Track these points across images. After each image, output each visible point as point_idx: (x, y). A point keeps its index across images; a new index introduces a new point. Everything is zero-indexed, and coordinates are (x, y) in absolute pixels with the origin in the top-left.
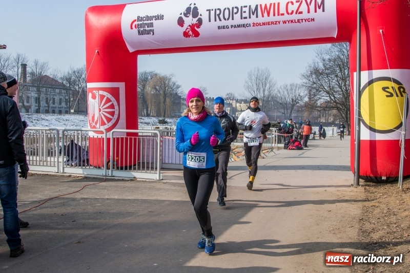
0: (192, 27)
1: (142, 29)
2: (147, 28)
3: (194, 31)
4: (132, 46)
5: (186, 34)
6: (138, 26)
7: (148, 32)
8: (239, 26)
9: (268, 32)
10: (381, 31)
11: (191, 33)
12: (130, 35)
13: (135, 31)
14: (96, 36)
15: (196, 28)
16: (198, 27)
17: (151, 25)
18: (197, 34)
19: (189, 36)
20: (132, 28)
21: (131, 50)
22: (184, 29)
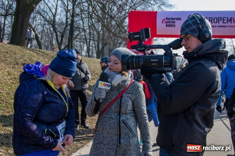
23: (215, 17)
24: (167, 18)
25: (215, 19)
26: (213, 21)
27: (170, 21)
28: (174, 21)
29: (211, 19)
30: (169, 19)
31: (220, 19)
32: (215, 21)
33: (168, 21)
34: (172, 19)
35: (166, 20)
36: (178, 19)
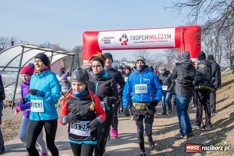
0: (125, 42)
1: (106, 42)
2: (108, 41)
3: (125, 43)
4: (102, 48)
5: (122, 44)
6: (104, 40)
7: (108, 43)
8: (141, 42)
9: (152, 45)
10: (189, 46)
11: (124, 44)
12: (101, 44)
13: (103, 42)
14: (88, 44)
15: (126, 42)
16: (127, 42)
17: (110, 40)
18: (126, 44)
19: (123, 45)
20: (102, 41)
21: (101, 49)
22: (121, 42)
23: (137, 35)
24: (105, 37)
25: (137, 37)
26: (135, 38)
27: (107, 39)
28: (110, 39)
29: (134, 37)
30: (106, 38)
31: (140, 37)
32: (137, 39)
33: (105, 39)
34: (108, 38)
35: (104, 39)
36: (112, 38)
